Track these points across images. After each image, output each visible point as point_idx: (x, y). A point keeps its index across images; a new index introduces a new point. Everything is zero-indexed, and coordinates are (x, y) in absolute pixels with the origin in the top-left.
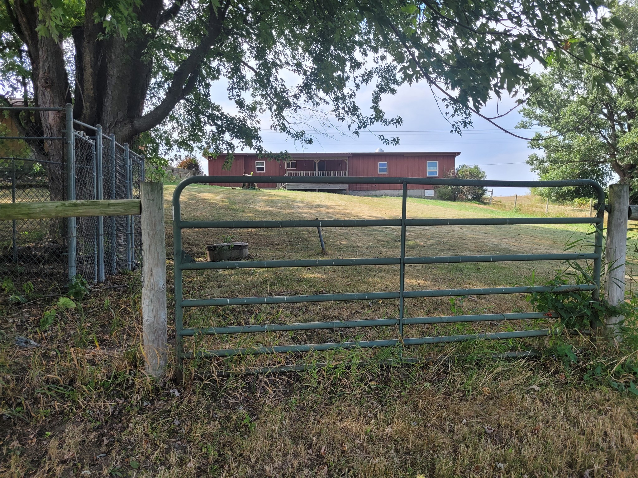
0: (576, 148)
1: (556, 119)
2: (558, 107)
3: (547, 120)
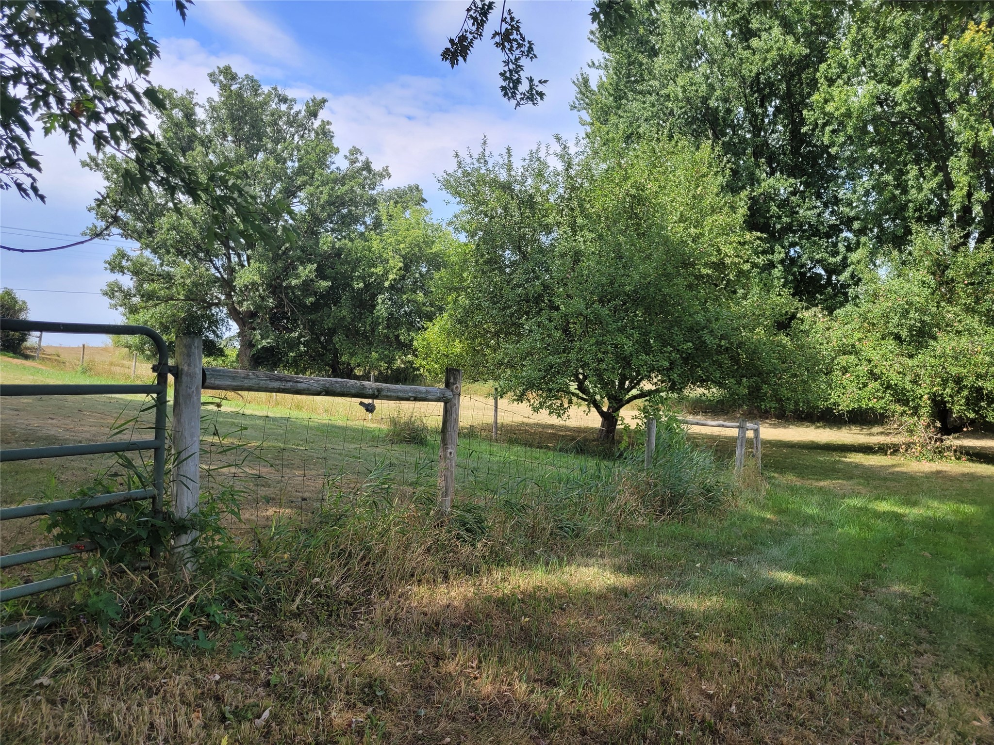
0: (178, 280)
1: (148, 231)
2: (151, 214)
3: (135, 231)
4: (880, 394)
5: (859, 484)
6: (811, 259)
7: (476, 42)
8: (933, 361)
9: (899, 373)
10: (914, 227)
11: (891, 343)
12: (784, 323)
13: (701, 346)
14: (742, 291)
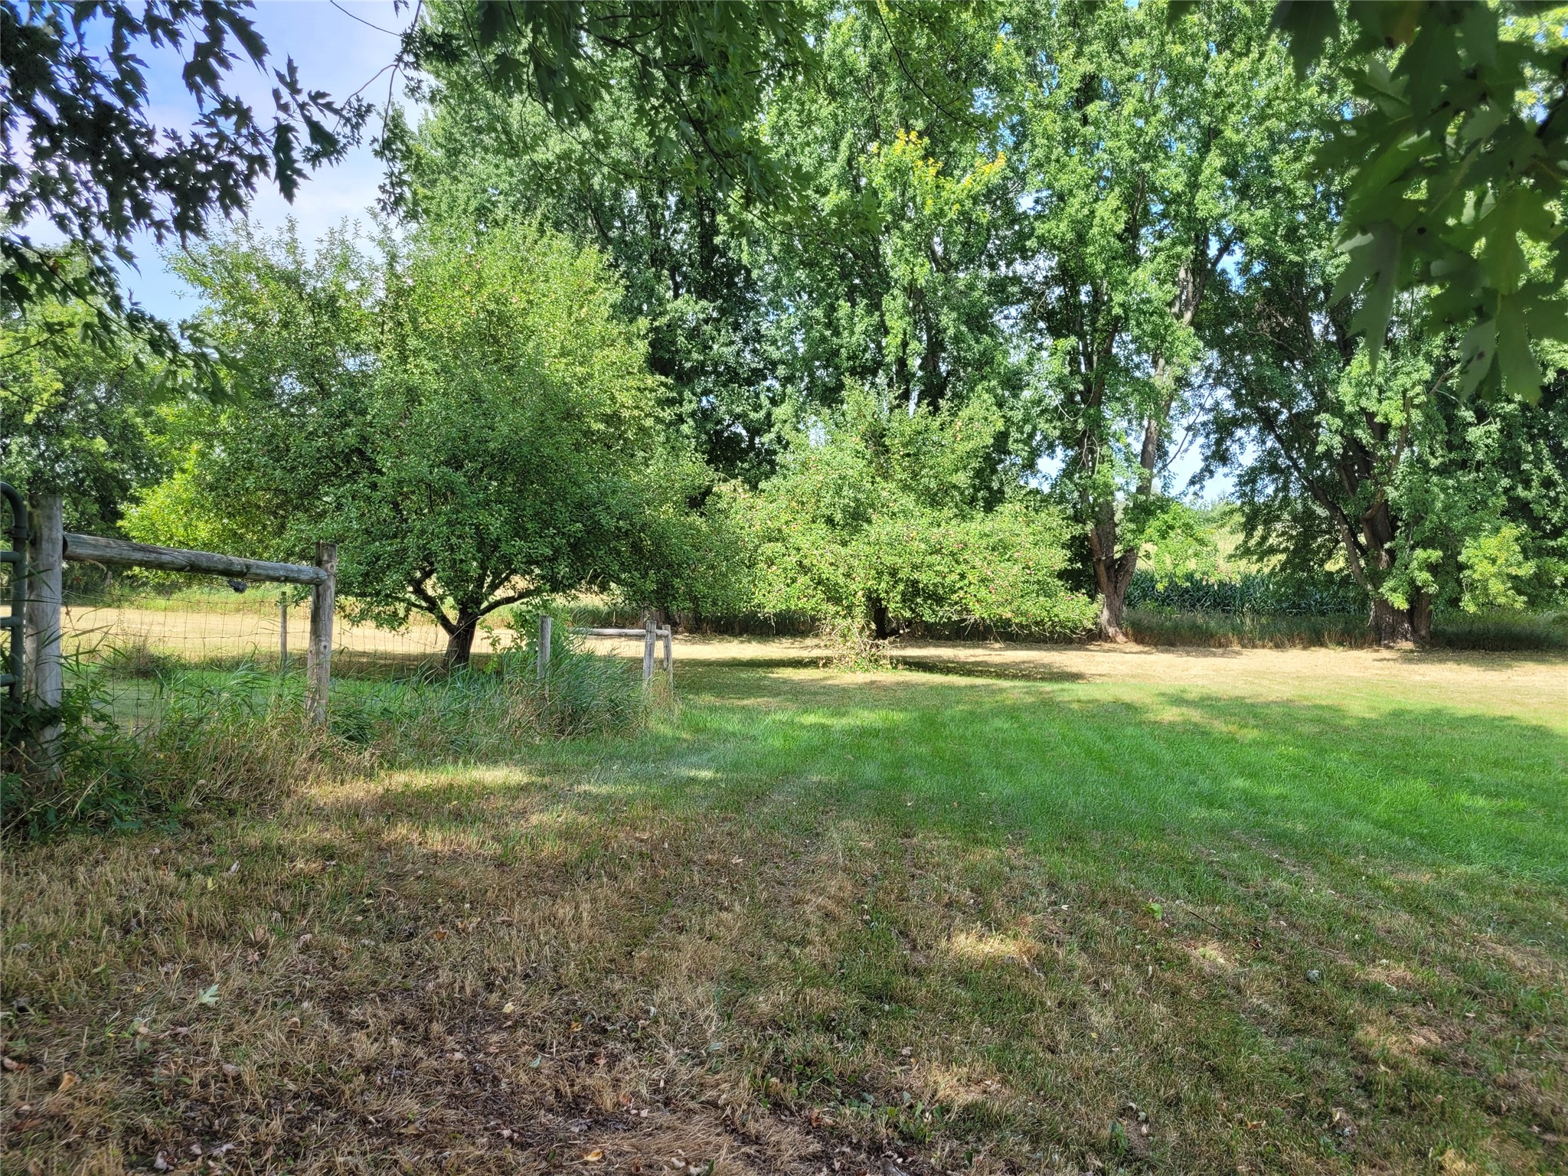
4: (810, 591)
5: (787, 700)
6: (730, 412)
7: (350, 148)
8: (867, 548)
9: (831, 564)
10: (847, 380)
11: (821, 528)
12: (698, 499)
13: (595, 530)
14: (642, 454)
